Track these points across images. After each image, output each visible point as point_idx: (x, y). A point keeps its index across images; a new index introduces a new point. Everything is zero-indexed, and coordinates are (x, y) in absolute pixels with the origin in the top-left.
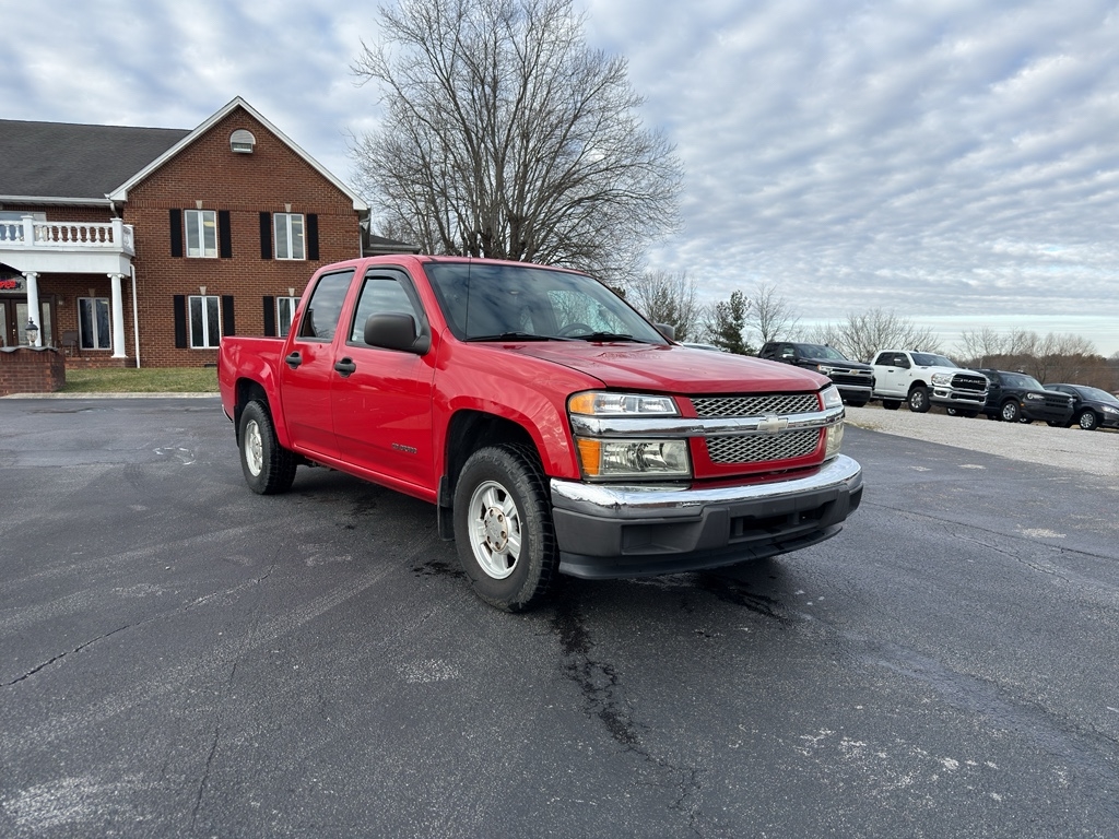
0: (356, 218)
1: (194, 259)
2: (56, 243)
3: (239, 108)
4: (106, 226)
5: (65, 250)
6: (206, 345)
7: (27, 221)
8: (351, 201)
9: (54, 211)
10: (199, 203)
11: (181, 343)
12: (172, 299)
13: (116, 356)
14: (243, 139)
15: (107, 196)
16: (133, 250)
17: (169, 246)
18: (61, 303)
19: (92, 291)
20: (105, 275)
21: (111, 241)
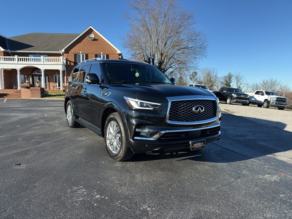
0: (118, 55)
2: (48, 62)
3: (90, 29)
4: (59, 58)
7: (42, 57)
9: (49, 55)
10: (81, 52)
13: (61, 89)
14: (91, 36)
15: (60, 51)
16: (65, 64)
18: (50, 76)
19: (57, 74)
20: (59, 70)
21: (60, 62)
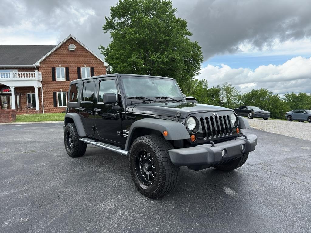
0: (105, 68)
1: (59, 82)
2: (19, 78)
3: (71, 38)
4: (33, 73)
5: (22, 80)
6: (63, 106)
7: (11, 72)
8: (103, 63)
9: (20, 69)
10: (60, 65)
11: (55, 106)
12: (53, 93)
13: (36, 110)
14: (72, 47)
15: (34, 64)
16: (41, 79)
17: (52, 78)
18: (22, 95)
19: (31, 92)
20: (33, 87)
21: (35, 77)
